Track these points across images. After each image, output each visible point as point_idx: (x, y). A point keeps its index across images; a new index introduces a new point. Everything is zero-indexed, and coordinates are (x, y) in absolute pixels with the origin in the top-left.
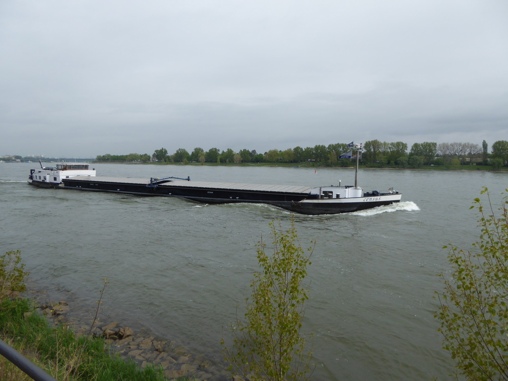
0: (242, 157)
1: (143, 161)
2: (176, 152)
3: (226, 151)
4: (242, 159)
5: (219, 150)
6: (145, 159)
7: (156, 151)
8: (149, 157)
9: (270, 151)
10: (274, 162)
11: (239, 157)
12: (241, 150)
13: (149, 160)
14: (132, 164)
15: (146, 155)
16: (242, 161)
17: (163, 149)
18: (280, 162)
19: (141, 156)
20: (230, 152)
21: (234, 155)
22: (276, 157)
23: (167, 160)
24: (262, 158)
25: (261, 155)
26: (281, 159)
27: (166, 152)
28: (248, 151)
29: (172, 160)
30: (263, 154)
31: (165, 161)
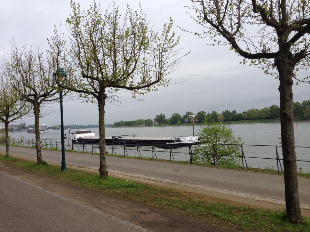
0: (224, 117)
1: (147, 124)
2: (172, 116)
3: (210, 113)
4: (225, 119)
5: (205, 113)
6: (148, 123)
7: (157, 116)
8: (152, 121)
9: (248, 111)
10: (253, 119)
11: (222, 117)
12: (224, 112)
13: (152, 123)
14: (140, 127)
15: (149, 120)
16: (225, 120)
17: (162, 114)
18: (257, 119)
19: (146, 121)
20: (214, 113)
21: (218, 116)
22: (254, 115)
23: (165, 122)
24: (242, 117)
25: (240, 114)
26: (258, 117)
27: (164, 116)
28: (229, 112)
29: (169, 123)
30: (242, 113)
31: (164, 124)
